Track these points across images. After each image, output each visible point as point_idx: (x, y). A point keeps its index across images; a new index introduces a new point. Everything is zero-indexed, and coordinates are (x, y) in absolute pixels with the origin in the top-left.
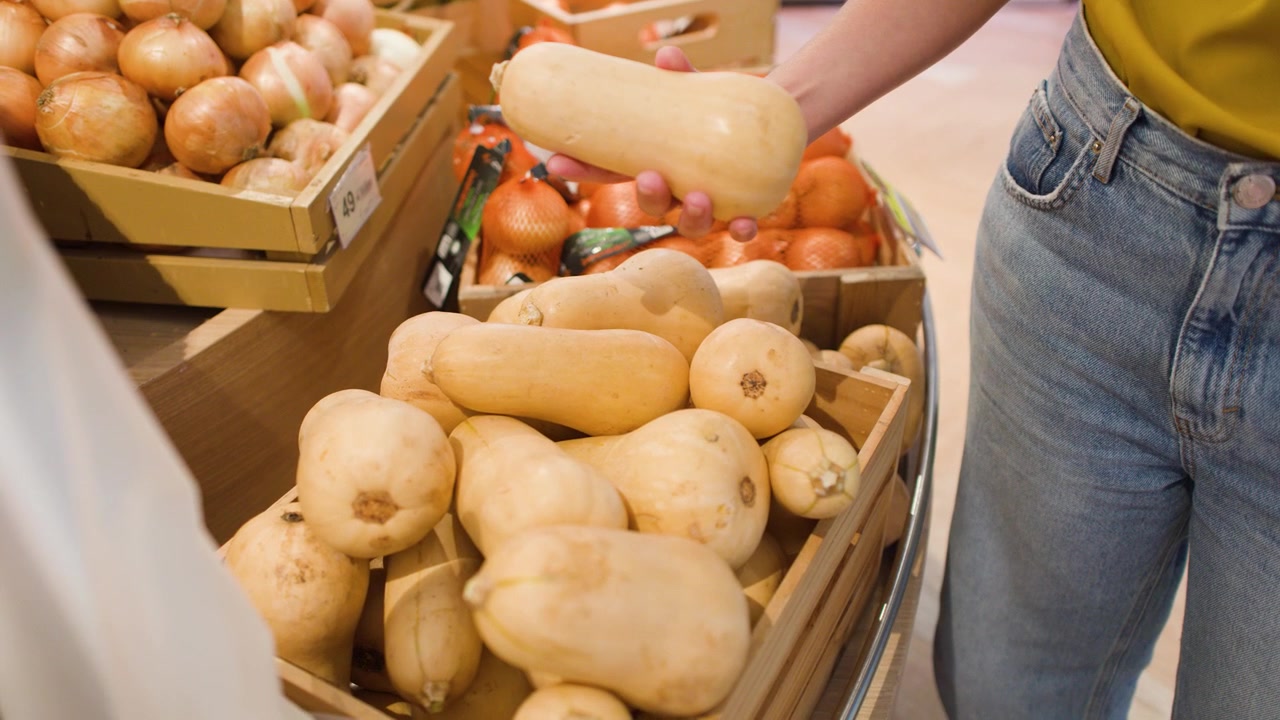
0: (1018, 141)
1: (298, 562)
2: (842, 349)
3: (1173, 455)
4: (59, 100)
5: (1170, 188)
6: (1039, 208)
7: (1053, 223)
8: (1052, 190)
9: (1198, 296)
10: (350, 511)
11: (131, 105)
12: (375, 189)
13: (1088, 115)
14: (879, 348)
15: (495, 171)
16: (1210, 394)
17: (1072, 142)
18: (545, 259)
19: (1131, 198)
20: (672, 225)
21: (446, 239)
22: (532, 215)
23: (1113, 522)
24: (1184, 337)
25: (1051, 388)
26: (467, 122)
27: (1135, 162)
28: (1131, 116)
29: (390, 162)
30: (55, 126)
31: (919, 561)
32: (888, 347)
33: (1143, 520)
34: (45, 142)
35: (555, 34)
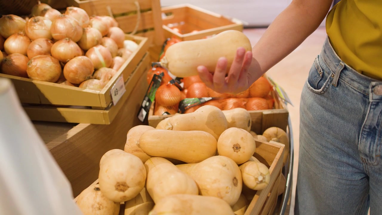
0: (311, 73)
1: (98, 203)
2: (263, 135)
3: (362, 169)
4: (34, 63)
5: (355, 89)
6: (317, 94)
7: (321, 98)
8: (320, 88)
9: (365, 121)
10: (114, 188)
11: (54, 65)
12: (124, 87)
13: (330, 66)
14: (275, 134)
15: (159, 82)
16: (371, 151)
17: (326, 74)
18: (174, 107)
19: (343, 91)
20: (211, 97)
21: (145, 101)
22: (170, 95)
23: (345, 189)
24: (362, 133)
25: (323, 148)
26: (151, 67)
27: (344, 81)
28: (342, 67)
29: (129, 79)
30: (32, 71)
31: (289, 200)
32: (278, 134)
33: (354, 189)
34: (29, 76)
35: (177, 40)
